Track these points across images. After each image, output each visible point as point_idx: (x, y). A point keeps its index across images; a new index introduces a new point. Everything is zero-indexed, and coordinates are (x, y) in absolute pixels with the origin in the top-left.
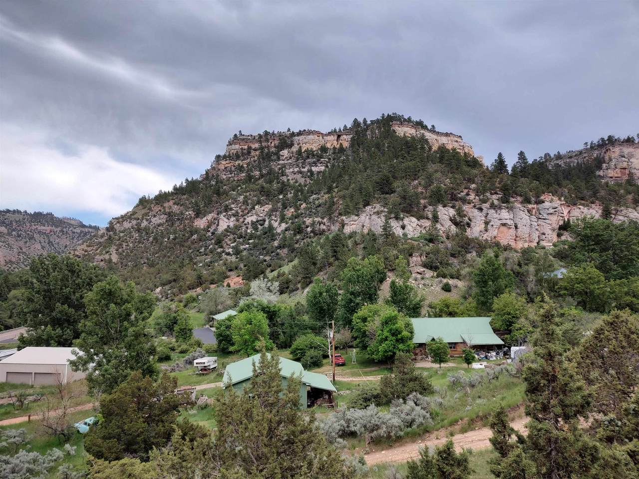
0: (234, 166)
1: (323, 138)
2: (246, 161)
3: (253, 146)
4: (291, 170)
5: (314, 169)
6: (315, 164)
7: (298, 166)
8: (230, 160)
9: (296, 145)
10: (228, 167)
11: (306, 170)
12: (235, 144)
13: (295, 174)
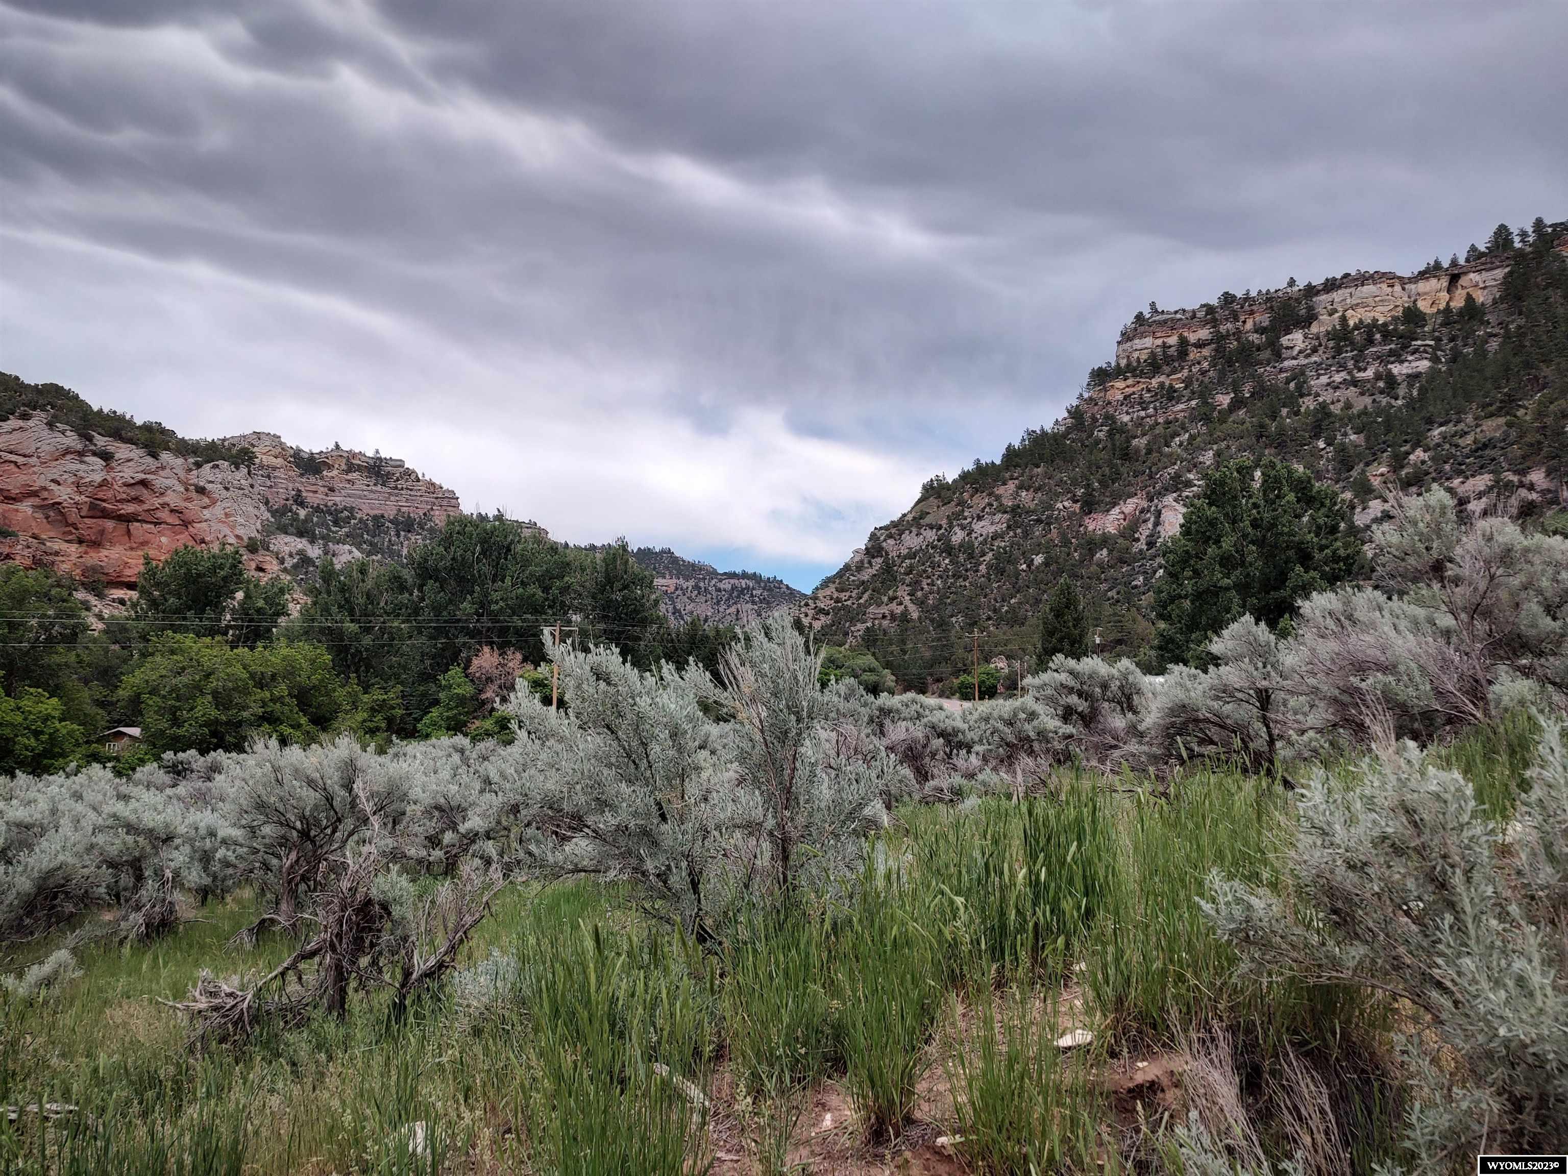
0: (1149, 391)
1: (1404, 289)
2: (1179, 375)
3: (1192, 338)
4: (1324, 379)
5: (1396, 369)
6: (1397, 356)
7: (1342, 367)
8: (1134, 376)
9: (1324, 317)
10: (1134, 393)
11: (1370, 373)
12: (1142, 336)
13: (1338, 388)
